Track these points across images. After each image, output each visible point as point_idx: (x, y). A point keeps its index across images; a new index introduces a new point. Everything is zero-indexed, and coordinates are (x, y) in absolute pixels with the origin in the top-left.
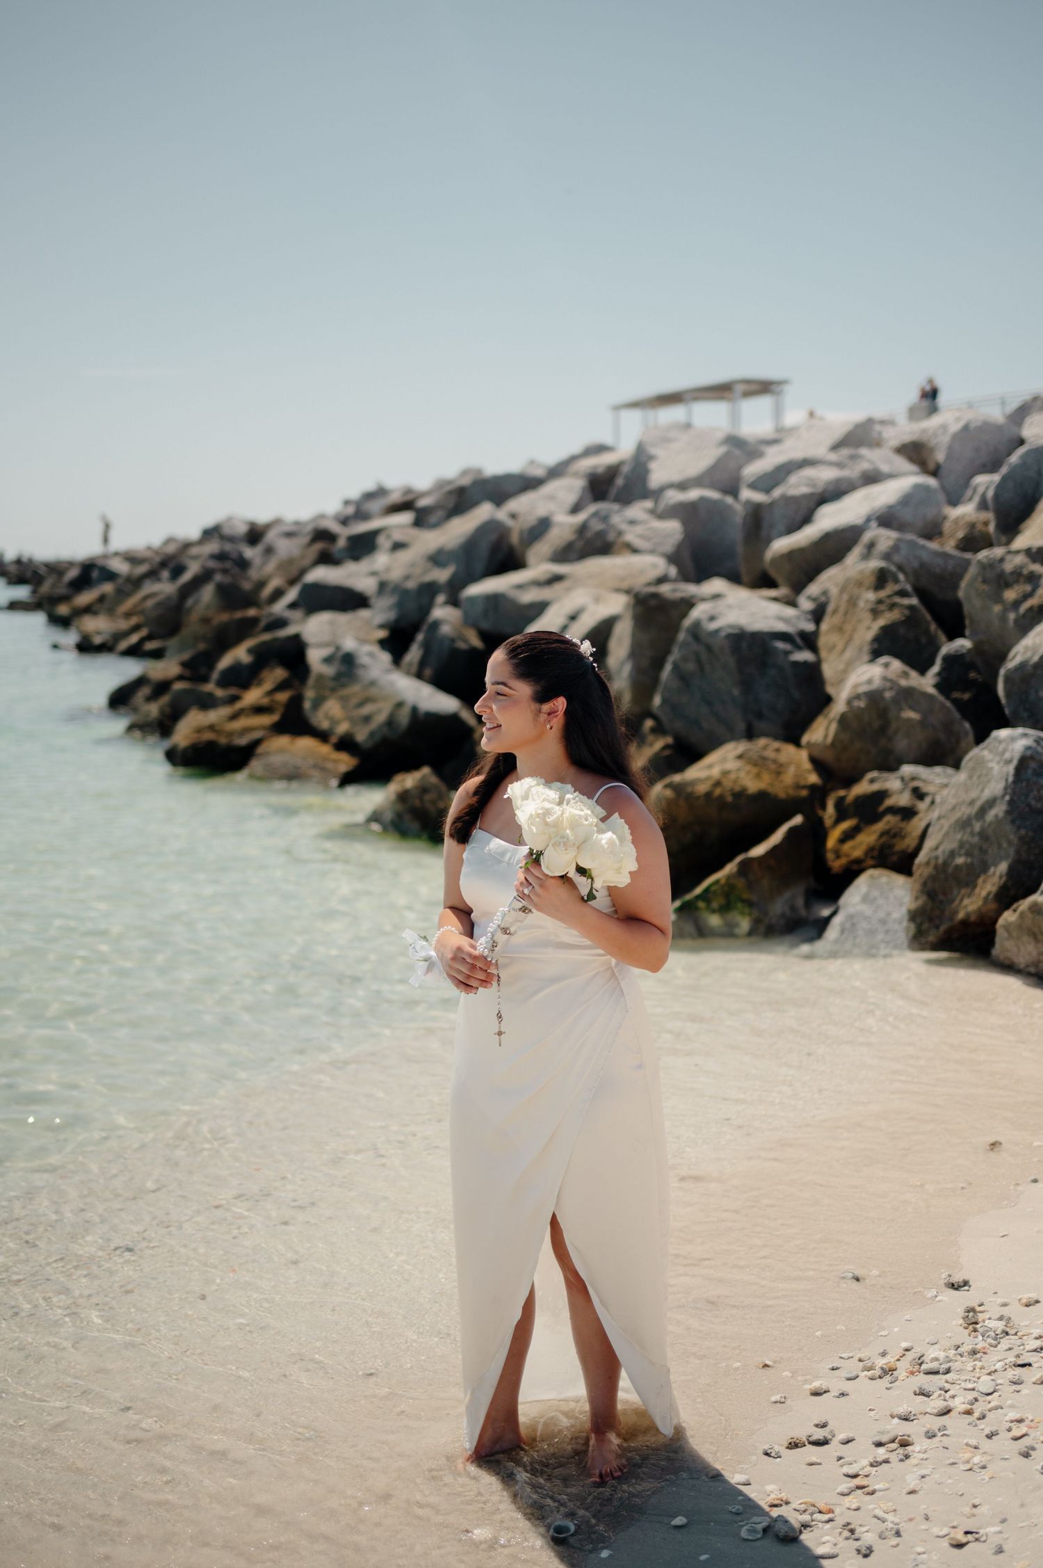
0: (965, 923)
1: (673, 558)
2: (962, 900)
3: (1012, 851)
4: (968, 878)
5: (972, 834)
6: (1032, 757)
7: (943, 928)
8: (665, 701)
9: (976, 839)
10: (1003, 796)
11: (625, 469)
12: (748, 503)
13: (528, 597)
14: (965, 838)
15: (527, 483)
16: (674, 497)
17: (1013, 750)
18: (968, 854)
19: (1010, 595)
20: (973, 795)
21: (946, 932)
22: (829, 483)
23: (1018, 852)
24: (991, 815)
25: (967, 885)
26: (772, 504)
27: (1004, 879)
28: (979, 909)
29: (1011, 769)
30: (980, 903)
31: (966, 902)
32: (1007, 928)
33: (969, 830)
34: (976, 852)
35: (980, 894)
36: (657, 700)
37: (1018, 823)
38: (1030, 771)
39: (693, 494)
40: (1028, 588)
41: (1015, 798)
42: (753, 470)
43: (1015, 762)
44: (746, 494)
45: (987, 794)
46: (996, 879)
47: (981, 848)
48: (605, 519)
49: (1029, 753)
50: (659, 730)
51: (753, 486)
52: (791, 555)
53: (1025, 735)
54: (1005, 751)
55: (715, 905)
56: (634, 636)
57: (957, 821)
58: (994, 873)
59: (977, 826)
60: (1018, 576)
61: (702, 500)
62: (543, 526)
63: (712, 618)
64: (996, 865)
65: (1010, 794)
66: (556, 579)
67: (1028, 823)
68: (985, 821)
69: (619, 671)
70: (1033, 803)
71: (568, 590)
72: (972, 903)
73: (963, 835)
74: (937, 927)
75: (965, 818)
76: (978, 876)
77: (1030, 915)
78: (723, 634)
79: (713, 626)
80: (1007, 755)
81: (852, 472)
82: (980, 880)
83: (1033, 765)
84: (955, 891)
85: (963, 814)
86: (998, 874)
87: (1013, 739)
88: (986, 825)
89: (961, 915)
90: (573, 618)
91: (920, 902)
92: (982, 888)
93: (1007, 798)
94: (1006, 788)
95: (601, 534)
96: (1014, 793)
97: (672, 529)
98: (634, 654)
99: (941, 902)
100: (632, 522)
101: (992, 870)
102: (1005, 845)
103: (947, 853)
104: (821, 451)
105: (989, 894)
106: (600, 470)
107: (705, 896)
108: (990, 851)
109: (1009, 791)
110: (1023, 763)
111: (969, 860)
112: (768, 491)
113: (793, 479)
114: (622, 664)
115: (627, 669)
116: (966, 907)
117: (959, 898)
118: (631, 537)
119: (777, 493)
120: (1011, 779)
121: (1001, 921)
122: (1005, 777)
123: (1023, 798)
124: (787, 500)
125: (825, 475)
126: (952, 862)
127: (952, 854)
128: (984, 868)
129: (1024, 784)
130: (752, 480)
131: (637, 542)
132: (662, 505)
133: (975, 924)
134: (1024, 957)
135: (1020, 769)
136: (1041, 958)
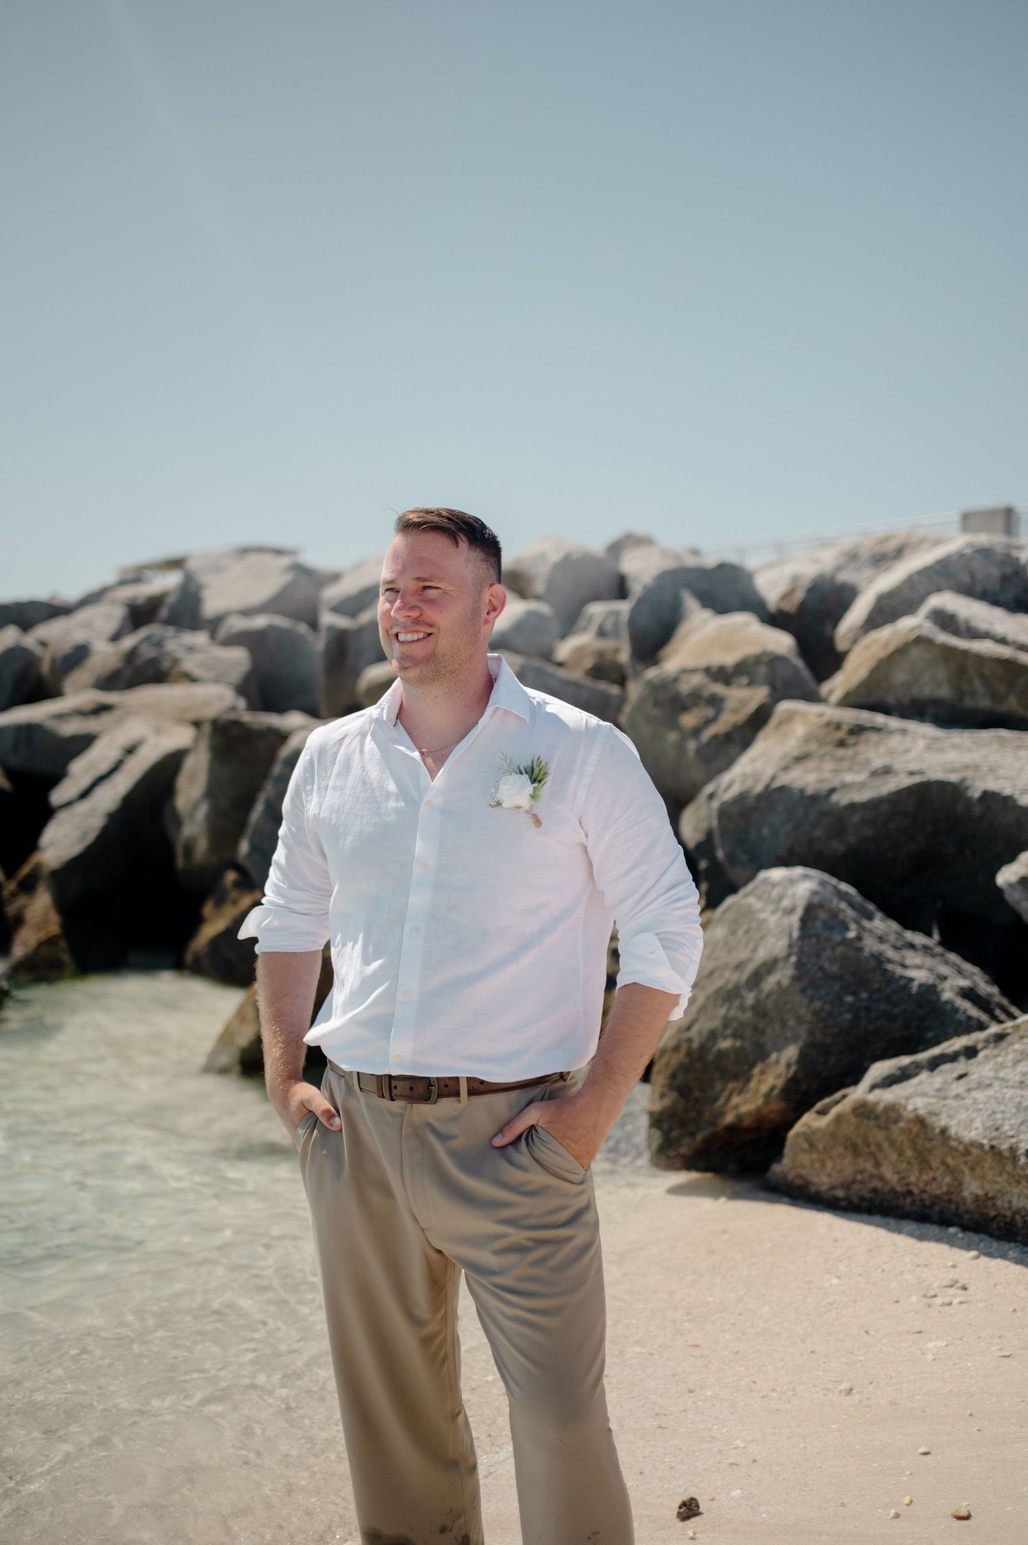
0: (732, 1129)
1: (242, 689)
2: (729, 1098)
3: (803, 1031)
4: (738, 1067)
5: (742, 1008)
6: (821, 906)
7: (700, 1137)
8: (254, 848)
9: (749, 1015)
10: (788, 957)
11: (171, 600)
12: (331, 628)
13: (69, 728)
14: (732, 1013)
15: (55, 611)
16: (237, 624)
17: (794, 896)
18: (735, 1036)
19: (689, 720)
20: (742, 955)
21: (706, 1141)
23: (811, 1033)
24: (770, 983)
25: (735, 1077)
26: (357, 630)
27: (793, 1069)
28: (758, 1110)
29: (795, 919)
30: (760, 1101)
31: (736, 1100)
32: (809, 1138)
33: (737, 1002)
34: (748, 1033)
35: (757, 1090)
36: (244, 847)
37: (810, 992)
38: (819, 924)
39: (260, 622)
40: (710, 712)
41: (804, 960)
42: (332, 593)
43: (799, 912)
44: (328, 619)
45: (762, 954)
46: (781, 1069)
47: (755, 1028)
48: (159, 644)
49: (816, 900)
50: (246, 883)
51: (337, 609)
53: (806, 877)
54: (781, 898)
56: (211, 772)
57: (718, 992)
58: (777, 1061)
59: (750, 998)
60: (696, 698)
61: (270, 627)
62: (80, 654)
64: (779, 1050)
65: (797, 954)
66: (101, 709)
67: (822, 993)
68: (760, 991)
69: (192, 815)
70: (827, 965)
71: (119, 722)
72: (745, 1102)
73: (729, 1010)
74: (693, 1135)
75: (730, 986)
76: (752, 1066)
77: (853, 1120)
80: (786, 903)
82: (756, 1071)
83: (822, 915)
84: (719, 1086)
85: (728, 982)
86: (783, 1061)
87: (792, 882)
88: (764, 995)
89: (729, 1118)
90: (130, 750)
91: (667, 1101)
92: (759, 1081)
93: (793, 959)
94: (790, 946)
95: (153, 662)
96: (801, 953)
97: (238, 657)
98: (211, 792)
99: (697, 1100)
100: (191, 649)
101: (774, 1056)
102: (792, 1023)
103: (705, 1033)
105: (772, 1089)
106: (140, 601)
108: (769, 1031)
109: (795, 949)
110: (810, 912)
111: (738, 1043)
112: (353, 614)
114: (195, 807)
115: (203, 810)
116: (736, 1107)
117: (726, 1093)
118: (189, 664)
119: (362, 618)
120: (796, 934)
121: (798, 1127)
122: (788, 931)
123: (814, 960)
126: (714, 1044)
127: (713, 1036)
128: (761, 1054)
129: (813, 940)
130: (333, 603)
131: (196, 671)
132: (223, 633)
133: (748, 1130)
134: (829, 1175)
135: (806, 920)
136: (859, 1177)
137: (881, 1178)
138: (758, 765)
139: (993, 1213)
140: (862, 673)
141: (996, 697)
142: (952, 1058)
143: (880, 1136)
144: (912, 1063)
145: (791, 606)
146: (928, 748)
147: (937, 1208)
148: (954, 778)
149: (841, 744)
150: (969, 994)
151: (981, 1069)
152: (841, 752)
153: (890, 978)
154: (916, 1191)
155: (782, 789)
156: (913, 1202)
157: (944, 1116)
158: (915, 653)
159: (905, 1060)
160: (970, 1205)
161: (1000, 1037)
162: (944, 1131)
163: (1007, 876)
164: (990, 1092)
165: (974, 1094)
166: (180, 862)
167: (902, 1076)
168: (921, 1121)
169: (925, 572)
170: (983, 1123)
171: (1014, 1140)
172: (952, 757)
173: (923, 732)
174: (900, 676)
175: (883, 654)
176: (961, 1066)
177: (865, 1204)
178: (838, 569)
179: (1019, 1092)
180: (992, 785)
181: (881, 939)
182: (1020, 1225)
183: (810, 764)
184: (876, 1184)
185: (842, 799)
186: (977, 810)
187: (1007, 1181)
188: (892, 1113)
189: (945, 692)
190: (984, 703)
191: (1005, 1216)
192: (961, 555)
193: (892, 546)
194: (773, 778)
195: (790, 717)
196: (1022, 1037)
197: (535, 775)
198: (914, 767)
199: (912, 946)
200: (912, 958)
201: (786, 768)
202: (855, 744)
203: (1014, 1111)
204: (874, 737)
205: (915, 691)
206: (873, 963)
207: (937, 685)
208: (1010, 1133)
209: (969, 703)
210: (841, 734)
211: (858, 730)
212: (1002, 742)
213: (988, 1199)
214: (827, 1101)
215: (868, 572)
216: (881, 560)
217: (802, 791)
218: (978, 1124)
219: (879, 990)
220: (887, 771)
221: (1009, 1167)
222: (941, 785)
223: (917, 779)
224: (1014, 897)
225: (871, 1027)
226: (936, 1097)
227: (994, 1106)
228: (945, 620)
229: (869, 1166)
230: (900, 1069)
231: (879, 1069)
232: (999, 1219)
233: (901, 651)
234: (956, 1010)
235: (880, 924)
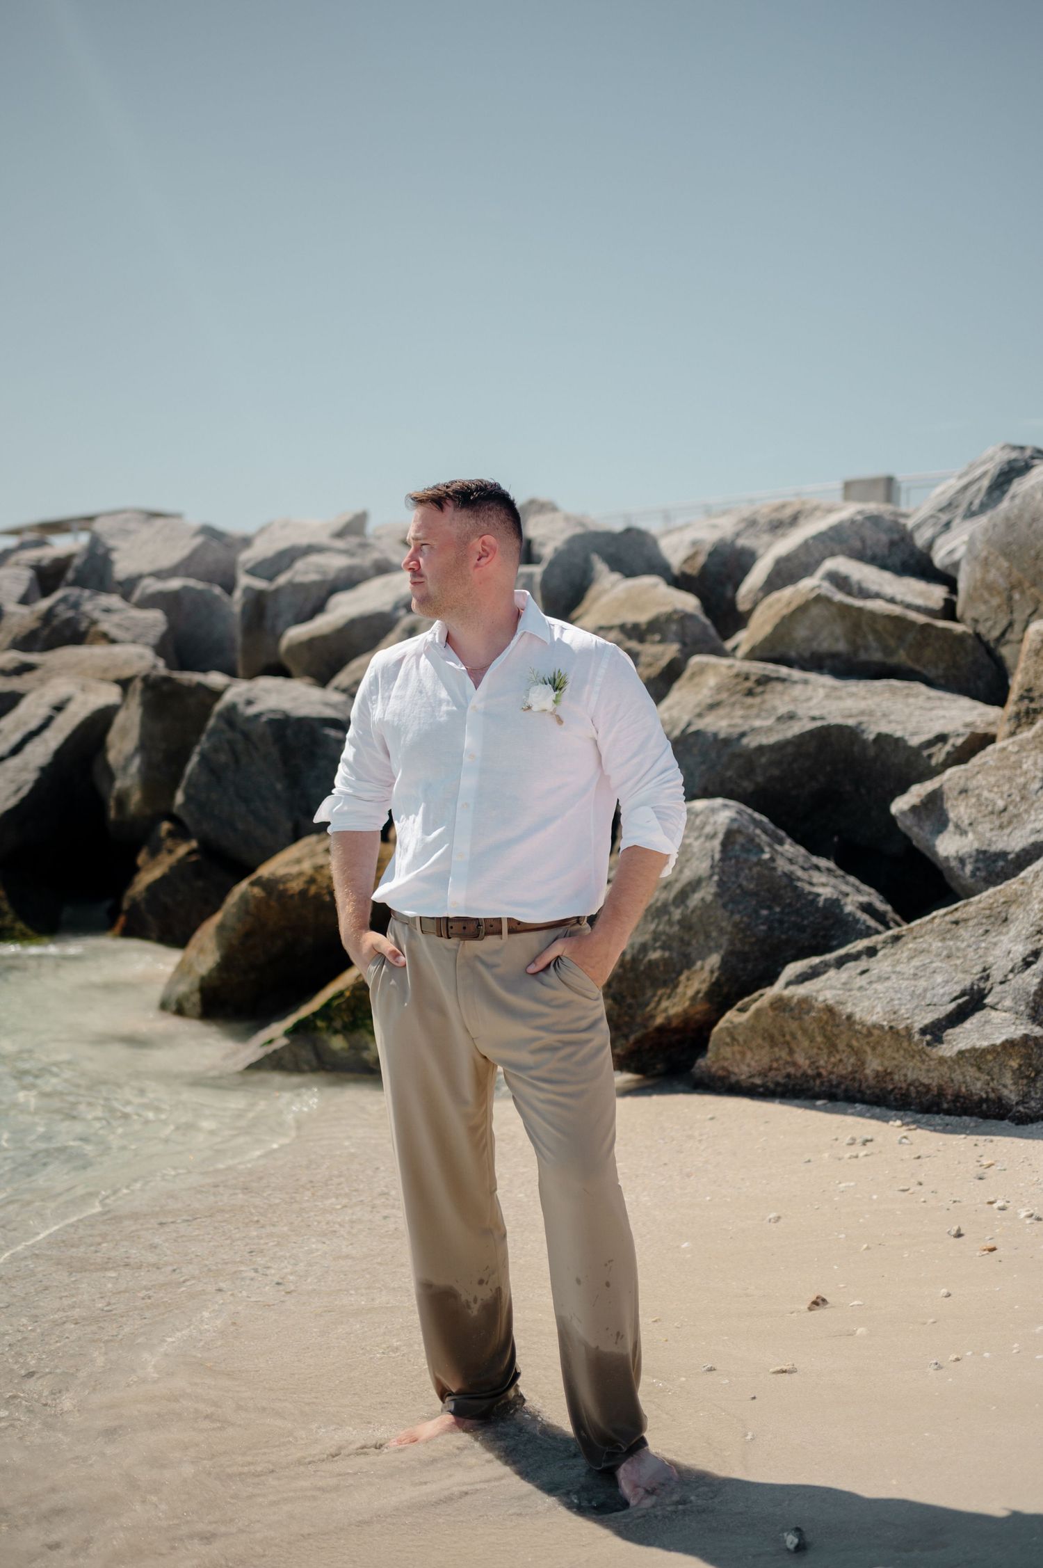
0: (661, 1030)
1: (160, 649)
2: (659, 1002)
3: (724, 941)
4: (667, 975)
5: (670, 923)
6: (739, 831)
7: (632, 1038)
8: (189, 798)
9: (676, 928)
10: (711, 876)
11: (77, 562)
12: (248, 590)
14: (661, 928)
16: (151, 586)
17: (715, 823)
18: (663, 948)
21: (638, 1042)
22: (341, 570)
23: (731, 942)
24: (695, 899)
25: (665, 984)
26: (277, 591)
27: (716, 974)
28: (685, 1011)
29: (716, 844)
30: (687, 1004)
31: (664, 1004)
32: (731, 1032)
33: (666, 918)
34: (675, 944)
35: (685, 994)
36: (179, 798)
37: (730, 906)
38: (737, 847)
39: (175, 584)
41: (725, 879)
42: (248, 556)
43: (721, 836)
44: (245, 581)
45: (688, 875)
46: (705, 974)
47: (682, 940)
48: (76, 605)
49: (735, 826)
50: (181, 832)
51: (252, 572)
52: (312, 643)
53: (725, 806)
54: (704, 825)
55: (338, 1024)
56: (143, 725)
58: (702, 968)
59: (677, 914)
61: (186, 589)
63: (249, 703)
64: (703, 958)
65: (719, 874)
66: (24, 669)
67: (741, 907)
68: (687, 907)
69: (125, 768)
70: (745, 883)
71: (42, 682)
72: (674, 1005)
73: (658, 925)
74: (626, 1037)
75: (659, 904)
76: (680, 973)
77: (771, 1013)
78: (264, 719)
79: (251, 711)
80: (708, 829)
81: (365, 560)
82: (683, 978)
83: (741, 839)
84: (649, 993)
85: (657, 900)
86: (707, 968)
87: (713, 811)
88: (690, 910)
89: (659, 1020)
90: (59, 708)
92: (686, 987)
93: (716, 878)
94: (712, 867)
95: (69, 622)
96: (723, 872)
97: (155, 619)
98: (143, 747)
99: (630, 1006)
100: (107, 610)
101: (699, 963)
102: (714, 934)
103: (637, 946)
104: (323, 538)
105: (698, 992)
106: (45, 562)
107: (325, 1012)
108: (694, 942)
109: (717, 870)
110: (730, 837)
111: (667, 954)
112: (271, 579)
113: (300, 565)
114: (129, 760)
115: (136, 765)
116: (666, 1010)
117: (656, 999)
118: (107, 625)
119: (282, 580)
120: (717, 856)
121: (722, 1023)
122: (710, 854)
123: (733, 879)
124: (295, 587)
125: (335, 563)
126: (645, 956)
127: (644, 948)
128: (687, 962)
129: (733, 861)
130: (249, 565)
131: (114, 632)
132: (137, 595)
133: (676, 1030)
134: (749, 1066)
135: (725, 845)
136: (775, 1065)
137: (794, 1064)
138: (675, 713)
139: (891, 1087)
140: (768, 629)
141: (888, 651)
142: (856, 957)
143: (794, 1026)
144: (822, 962)
145: (693, 570)
146: (827, 696)
147: (843, 1087)
148: (851, 722)
149: (750, 693)
150: (867, 908)
151: (880, 965)
152: (749, 700)
153: (799, 894)
154: (824, 1073)
155: (697, 733)
156: (822, 1083)
157: (849, 1005)
158: (815, 611)
159: (815, 960)
160: (872, 1082)
161: (897, 938)
162: (849, 1017)
163: (900, 805)
164: (887, 984)
165: (874, 986)
166: (112, 814)
167: (813, 974)
168: (830, 1010)
169: (820, 537)
170: (883, 1008)
171: (909, 1021)
172: (849, 704)
173: (822, 683)
174: (801, 632)
175: (785, 612)
176: (863, 963)
177: (779, 1089)
178: (738, 535)
179: (913, 982)
180: (885, 728)
181: (791, 861)
182: (914, 1095)
183: (721, 711)
184: (791, 1070)
185: (751, 742)
186: (872, 752)
187: (903, 1057)
188: (805, 1004)
189: (841, 647)
190: (877, 656)
191: (901, 1088)
192: (853, 522)
193: (788, 512)
194: (689, 725)
195: (702, 670)
196: (915, 938)
197: (557, 684)
198: (816, 713)
199: (817, 868)
200: (817, 877)
201: (700, 715)
202: (763, 693)
203: (909, 998)
204: (779, 687)
205: (815, 646)
206: (785, 881)
207: (833, 640)
208: (906, 1016)
209: (863, 656)
210: (749, 684)
211: (764, 681)
212: (893, 691)
213: (886, 1074)
214: (746, 999)
215: (766, 538)
216: (778, 526)
217: (715, 735)
218: (878, 1009)
219: (790, 905)
220: (791, 717)
221: (905, 1044)
222: (840, 728)
223: (819, 724)
224: (905, 824)
225: (784, 937)
226: (843, 989)
227: (892, 995)
228: (839, 581)
229: (784, 1054)
230: (811, 967)
231: (793, 969)
232: (896, 1091)
233: (803, 609)
234: (857, 921)
235: (790, 848)
